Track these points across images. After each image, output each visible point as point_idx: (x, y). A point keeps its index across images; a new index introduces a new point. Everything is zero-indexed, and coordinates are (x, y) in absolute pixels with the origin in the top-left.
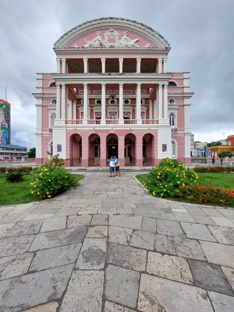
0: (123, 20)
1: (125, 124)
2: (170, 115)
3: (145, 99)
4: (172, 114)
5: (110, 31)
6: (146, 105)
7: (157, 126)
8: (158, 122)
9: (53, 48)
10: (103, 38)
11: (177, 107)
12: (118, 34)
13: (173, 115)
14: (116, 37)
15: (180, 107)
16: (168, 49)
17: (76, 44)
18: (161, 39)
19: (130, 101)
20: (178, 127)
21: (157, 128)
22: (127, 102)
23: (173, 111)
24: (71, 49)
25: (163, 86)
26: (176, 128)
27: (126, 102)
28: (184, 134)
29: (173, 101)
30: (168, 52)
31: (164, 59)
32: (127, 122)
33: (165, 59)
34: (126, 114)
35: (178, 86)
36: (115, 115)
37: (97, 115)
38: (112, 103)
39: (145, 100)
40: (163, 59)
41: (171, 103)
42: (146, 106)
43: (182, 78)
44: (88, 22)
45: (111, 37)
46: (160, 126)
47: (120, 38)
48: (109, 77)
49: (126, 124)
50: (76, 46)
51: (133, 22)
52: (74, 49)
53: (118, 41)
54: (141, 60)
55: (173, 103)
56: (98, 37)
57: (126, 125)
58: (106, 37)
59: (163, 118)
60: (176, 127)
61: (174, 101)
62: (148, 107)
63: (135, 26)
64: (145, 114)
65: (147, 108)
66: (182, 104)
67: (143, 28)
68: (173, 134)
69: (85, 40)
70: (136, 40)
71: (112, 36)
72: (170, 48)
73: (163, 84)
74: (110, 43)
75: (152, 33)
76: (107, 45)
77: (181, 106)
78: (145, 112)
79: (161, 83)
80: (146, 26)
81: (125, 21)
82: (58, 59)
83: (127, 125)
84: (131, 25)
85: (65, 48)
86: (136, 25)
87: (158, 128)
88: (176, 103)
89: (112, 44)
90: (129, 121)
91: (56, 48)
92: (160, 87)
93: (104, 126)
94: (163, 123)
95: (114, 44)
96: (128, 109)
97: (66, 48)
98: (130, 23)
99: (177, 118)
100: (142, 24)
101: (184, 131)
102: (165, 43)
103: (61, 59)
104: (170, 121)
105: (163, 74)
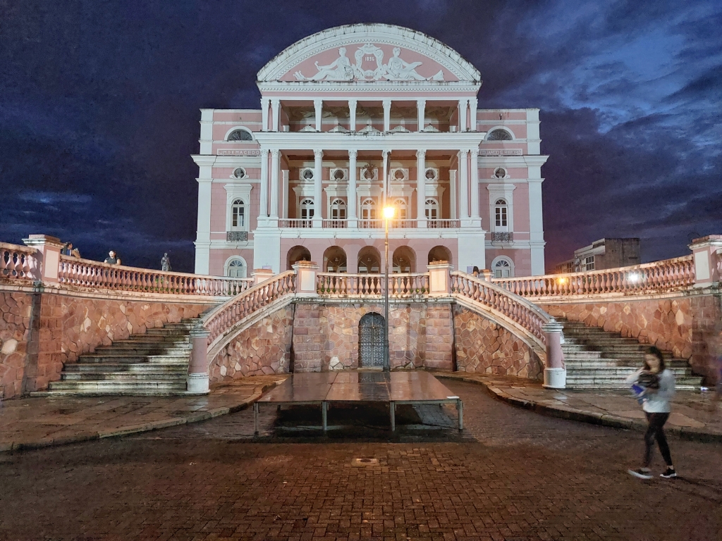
1: (393, 227)
2: (497, 203)
4: (501, 201)
8: (458, 224)
12: (382, 52)
13: (504, 203)
14: (377, 58)
16: (477, 84)
17: (298, 72)
19: (406, 172)
20: (515, 229)
21: (456, 236)
23: (504, 195)
25: (469, 153)
26: (510, 232)
27: (399, 174)
28: (530, 244)
29: (503, 172)
32: (398, 225)
35: (514, 138)
41: (498, 177)
45: (367, 59)
46: (463, 231)
49: (396, 227)
50: (299, 75)
53: (381, 65)
54: (426, 105)
55: (503, 176)
56: (343, 57)
57: (395, 229)
58: (359, 59)
59: (470, 217)
60: (513, 231)
61: (507, 171)
63: (414, 39)
67: (430, 42)
68: (505, 246)
69: (316, 63)
70: (416, 64)
71: (369, 56)
73: (468, 151)
74: (365, 71)
75: (448, 52)
76: (361, 74)
79: (463, 149)
80: (435, 41)
81: (394, 30)
82: (265, 102)
83: (398, 229)
84: (407, 37)
90: (402, 222)
91: (261, 81)
92: (464, 156)
95: (373, 73)
103: (270, 101)
104: (498, 217)
105: (467, 132)
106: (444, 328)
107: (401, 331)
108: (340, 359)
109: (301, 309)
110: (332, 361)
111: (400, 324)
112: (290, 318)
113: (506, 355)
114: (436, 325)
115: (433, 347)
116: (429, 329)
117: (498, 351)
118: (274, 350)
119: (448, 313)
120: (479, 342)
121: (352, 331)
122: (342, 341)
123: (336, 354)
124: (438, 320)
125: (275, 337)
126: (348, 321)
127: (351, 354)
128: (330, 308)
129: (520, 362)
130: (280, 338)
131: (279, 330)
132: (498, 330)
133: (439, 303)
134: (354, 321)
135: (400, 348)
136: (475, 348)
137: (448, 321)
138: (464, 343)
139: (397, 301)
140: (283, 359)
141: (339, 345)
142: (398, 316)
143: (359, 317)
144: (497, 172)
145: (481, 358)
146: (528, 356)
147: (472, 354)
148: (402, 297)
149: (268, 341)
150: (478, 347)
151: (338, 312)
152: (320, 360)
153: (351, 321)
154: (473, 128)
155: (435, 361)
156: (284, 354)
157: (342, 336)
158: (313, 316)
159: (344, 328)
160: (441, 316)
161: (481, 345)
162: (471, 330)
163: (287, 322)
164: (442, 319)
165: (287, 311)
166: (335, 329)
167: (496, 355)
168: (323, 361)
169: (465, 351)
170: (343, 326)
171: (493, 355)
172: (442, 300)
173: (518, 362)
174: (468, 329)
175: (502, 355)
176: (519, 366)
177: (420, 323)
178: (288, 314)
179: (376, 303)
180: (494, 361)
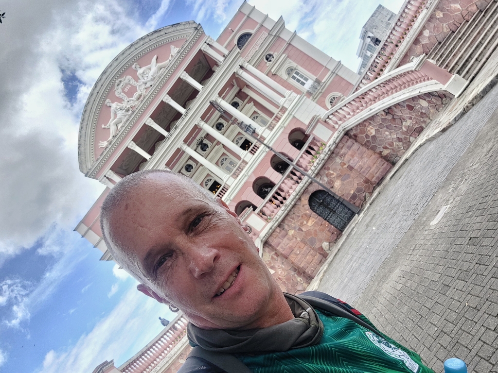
0: (117, 59)
1: (254, 154)
2: (289, 74)
3: (236, 96)
4: (289, 71)
5: (118, 85)
6: (246, 100)
7: (289, 114)
8: (283, 110)
9: (86, 176)
10: (120, 100)
11: (284, 55)
12: (129, 77)
13: (292, 70)
14: (131, 83)
15: (287, 52)
16: (198, 28)
17: (100, 143)
18: (179, 28)
19: (222, 121)
20: (316, 75)
21: (291, 117)
22: (222, 126)
23: (286, 65)
24: (105, 154)
25: (242, 67)
26: (314, 80)
27: (219, 127)
28: (333, 73)
29: (270, 55)
30: (202, 30)
31: (207, 42)
32: (254, 150)
33: (209, 39)
34: (237, 141)
35: (252, 32)
36: (226, 159)
37: (206, 185)
38: (205, 151)
39: (238, 97)
40: (205, 42)
41: (270, 61)
42: (249, 102)
43: (246, 17)
44: (86, 106)
45: (126, 90)
46: (291, 109)
47: (137, 79)
48: (178, 130)
49: (255, 152)
50: (104, 144)
51: (130, 48)
52: (108, 149)
53: (138, 83)
54: (187, 72)
55: (273, 57)
56: (114, 106)
57: (256, 154)
58: (123, 95)
59: (285, 97)
60: (315, 78)
61: (271, 53)
62: (252, 100)
63: (136, 49)
64: (259, 112)
65: (252, 103)
66: (285, 45)
67: (147, 40)
68: (322, 90)
69: (103, 126)
70: (154, 60)
71: (125, 87)
72: (199, 24)
73: (239, 67)
74: (133, 97)
75: (162, 33)
76: (133, 101)
77: (286, 49)
78: (256, 110)
79: (236, 69)
80: (148, 36)
81: (121, 58)
82: (103, 180)
83: (258, 152)
84: (132, 52)
85: (97, 161)
86: (136, 46)
87: (293, 114)
88: (276, 53)
89: (136, 95)
90: (255, 146)
91: (88, 172)
92: (241, 72)
93: (236, 184)
94: (290, 103)
95: (139, 92)
96: (232, 131)
97: (98, 159)
98: (128, 52)
99: (301, 66)
100: (142, 38)
101: (329, 70)
102: (187, 26)
103: (105, 176)
104: (298, 81)
105: (226, 58)
106: (359, 152)
107: (338, 184)
108: (327, 240)
109: (273, 241)
110: (324, 248)
111: (333, 182)
112: (273, 253)
113: (411, 118)
114: (353, 156)
115: (366, 169)
116: (351, 163)
117: (404, 123)
118: (288, 279)
119: (350, 142)
120: (387, 133)
121: (313, 219)
122: (316, 231)
123: (321, 241)
124: (350, 153)
125: (280, 272)
126: (304, 216)
127: (329, 231)
128: (286, 222)
129: (423, 111)
130: (283, 270)
131: (277, 267)
132: (389, 113)
133: (339, 143)
134: (308, 212)
135: (350, 194)
136: (389, 139)
137: (356, 146)
138: (379, 145)
139: (316, 172)
140: (299, 279)
141: (317, 235)
142: (326, 179)
143: (307, 206)
144: (267, 59)
145: (399, 140)
146: (424, 101)
147: (391, 144)
148: (315, 167)
149: (279, 278)
150: (389, 137)
151: (293, 219)
152: (318, 255)
153: (306, 215)
154: (226, 52)
155: (377, 175)
156: (296, 275)
157: (312, 228)
158: (284, 236)
159: (307, 222)
160: (349, 148)
161: (391, 133)
162: (374, 133)
163: (275, 257)
164: (351, 149)
165: (267, 251)
166: (303, 229)
167: (405, 127)
168: (320, 253)
169: (385, 148)
170: (305, 222)
171: (403, 128)
172: (338, 139)
173: (422, 113)
174: (372, 135)
175: (408, 123)
176: (425, 114)
177: (342, 167)
178: (269, 252)
179: (307, 188)
180: (408, 132)
